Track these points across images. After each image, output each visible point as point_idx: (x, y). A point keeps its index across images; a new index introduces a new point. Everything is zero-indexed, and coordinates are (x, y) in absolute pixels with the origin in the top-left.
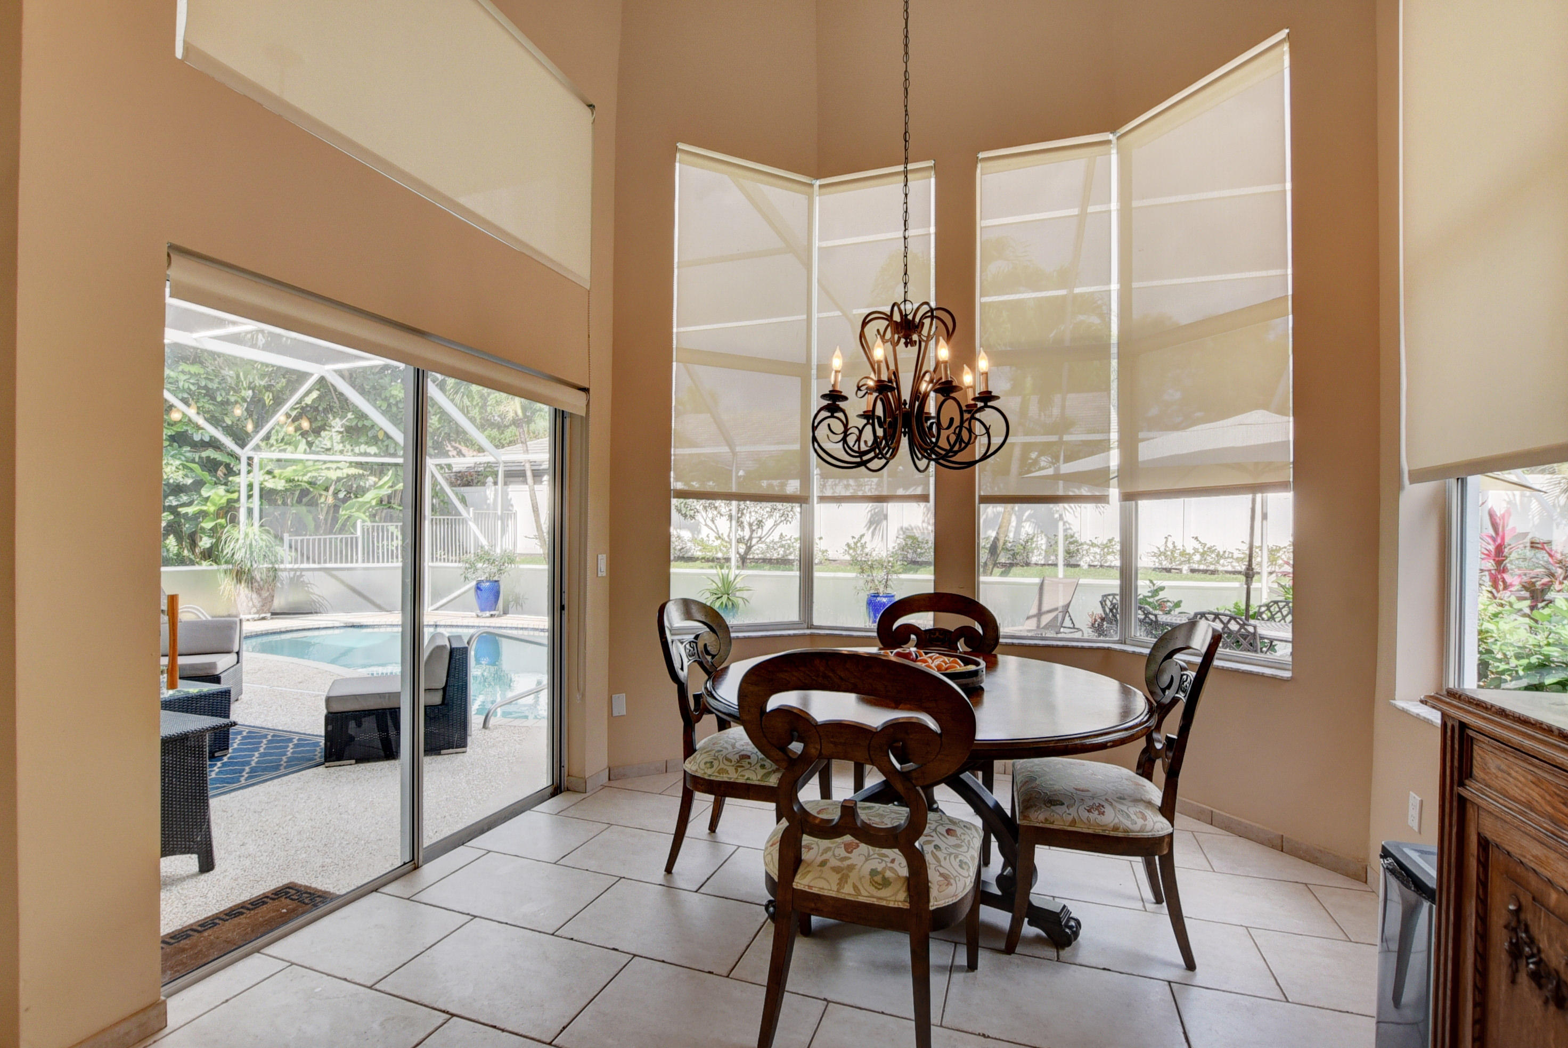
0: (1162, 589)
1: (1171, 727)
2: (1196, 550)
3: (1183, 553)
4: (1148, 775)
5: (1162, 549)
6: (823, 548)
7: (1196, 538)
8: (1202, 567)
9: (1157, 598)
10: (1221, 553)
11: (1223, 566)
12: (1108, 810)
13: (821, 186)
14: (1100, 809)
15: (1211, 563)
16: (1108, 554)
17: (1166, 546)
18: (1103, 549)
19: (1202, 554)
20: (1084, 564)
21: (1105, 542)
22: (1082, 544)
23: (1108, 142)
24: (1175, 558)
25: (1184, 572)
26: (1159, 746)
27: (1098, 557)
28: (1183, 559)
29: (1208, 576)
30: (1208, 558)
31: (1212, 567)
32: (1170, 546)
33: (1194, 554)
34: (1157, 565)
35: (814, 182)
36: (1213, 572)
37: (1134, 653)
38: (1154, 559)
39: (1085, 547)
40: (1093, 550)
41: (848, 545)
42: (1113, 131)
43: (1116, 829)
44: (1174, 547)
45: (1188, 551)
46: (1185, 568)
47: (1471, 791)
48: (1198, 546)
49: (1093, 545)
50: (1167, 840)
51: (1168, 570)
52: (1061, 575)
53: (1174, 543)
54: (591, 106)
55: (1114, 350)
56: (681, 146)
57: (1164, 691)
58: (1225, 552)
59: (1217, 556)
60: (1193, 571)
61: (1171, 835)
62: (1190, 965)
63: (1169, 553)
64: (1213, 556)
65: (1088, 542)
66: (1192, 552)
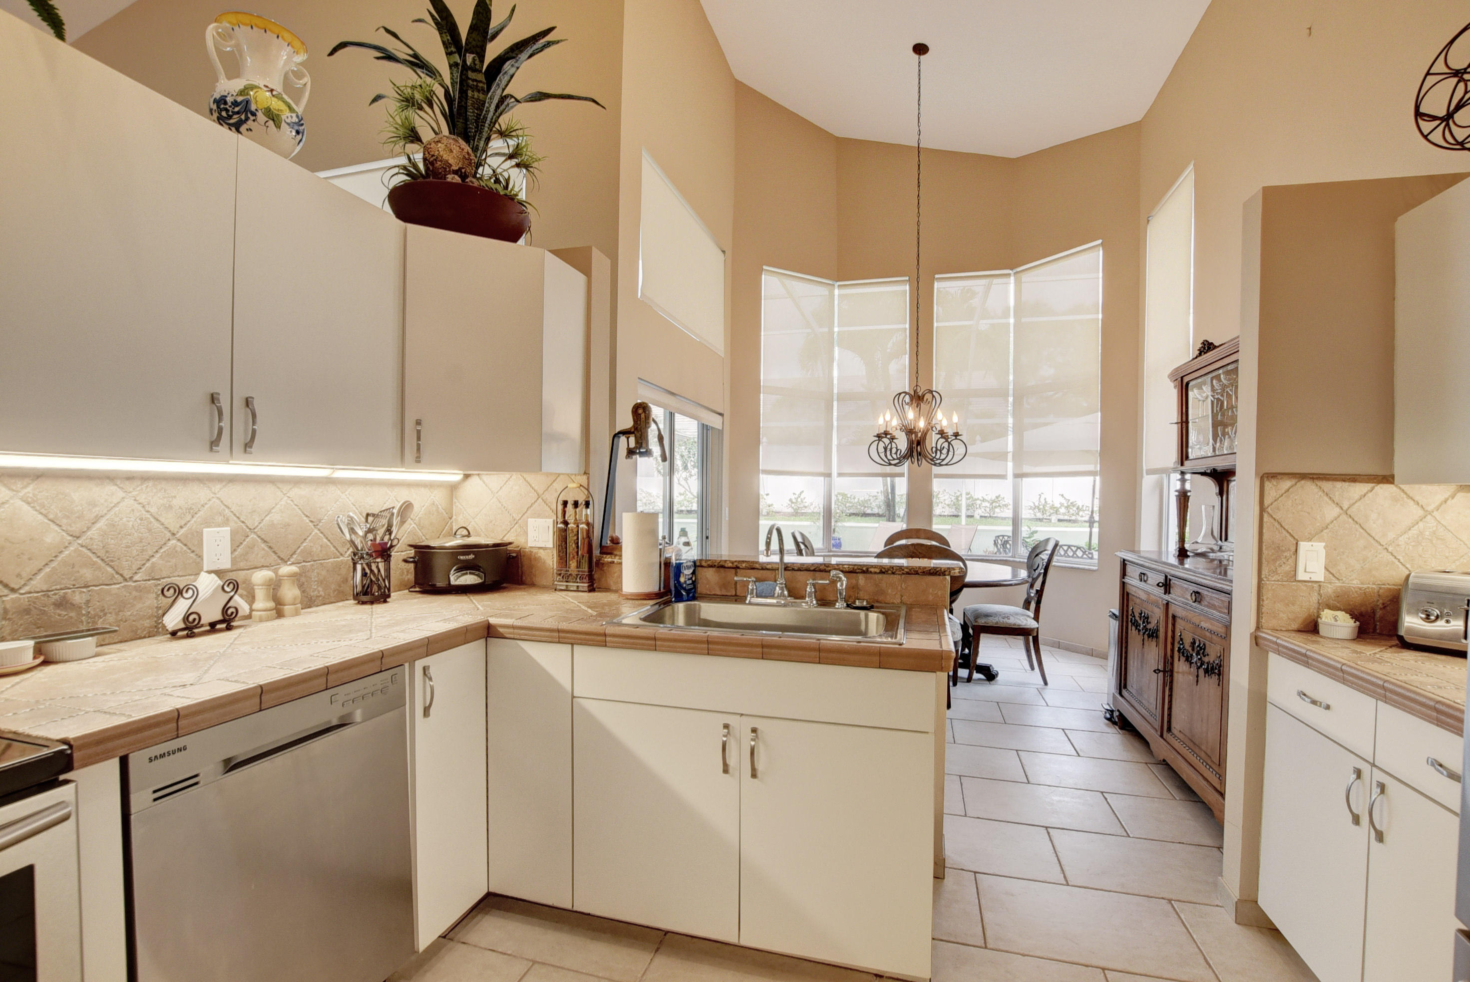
0: (1036, 532)
1: (1037, 586)
2: (1062, 505)
3: (1052, 507)
4: (1028, 609)
5: (1037, 504)
6: (769, 502)
7: (1062, 495)
8: (1066, 517)
9: (1032, 539)
10: (1080, 507)
11: (1082, 516)
12: (1011, 618)
13: (839, 286)
14: (1008, 618)
15: (1073, 515)
16: (996, 507)
17: (1040, 501)
18: (991, 504)
19: (1067, 507)
20: (977, 517)
21: (993, 498)
22: (976, 500)
23: (1009, 275)
24: (1046, 511)
25: (1053, 521)
26: (1032, 595)
27: (988, 510)
28: (1052, 511)
29: (1070, 524)
30: (1071, 510)
31: (1073, 518)
32: (1043, 501)
33: (1060, 507)
34: (1033, 516)
35: (834, 283)
36: (1075, 521)
37: (1020, 562)
38: (1031, 511)
39: (978, 502)
40: (984, 504)
41: (791, 500)
42: (1012, 269)
43: (1015, 625)
44: (1046, 502)
45: (1056, 506)
46: (1054, 518)
47: (1127, 580)
48: (1064, 501)
49: (984, 500)
50: (1036, 630)
51: (1040, 520)
52: (964, 522)
53: (1045, 499)
54: (724, 252)
55: (1011, 392)
56: (764, 267)
57: (1035, 570)
58: (1083, 506)
59: (1077, 509)
60: (1059, 520)
61: (1038, 628)
62: (1046, 683)
63: (1041, 507)
64: (1075, 509)
65: (981, 498)
66: (1059, 506)
